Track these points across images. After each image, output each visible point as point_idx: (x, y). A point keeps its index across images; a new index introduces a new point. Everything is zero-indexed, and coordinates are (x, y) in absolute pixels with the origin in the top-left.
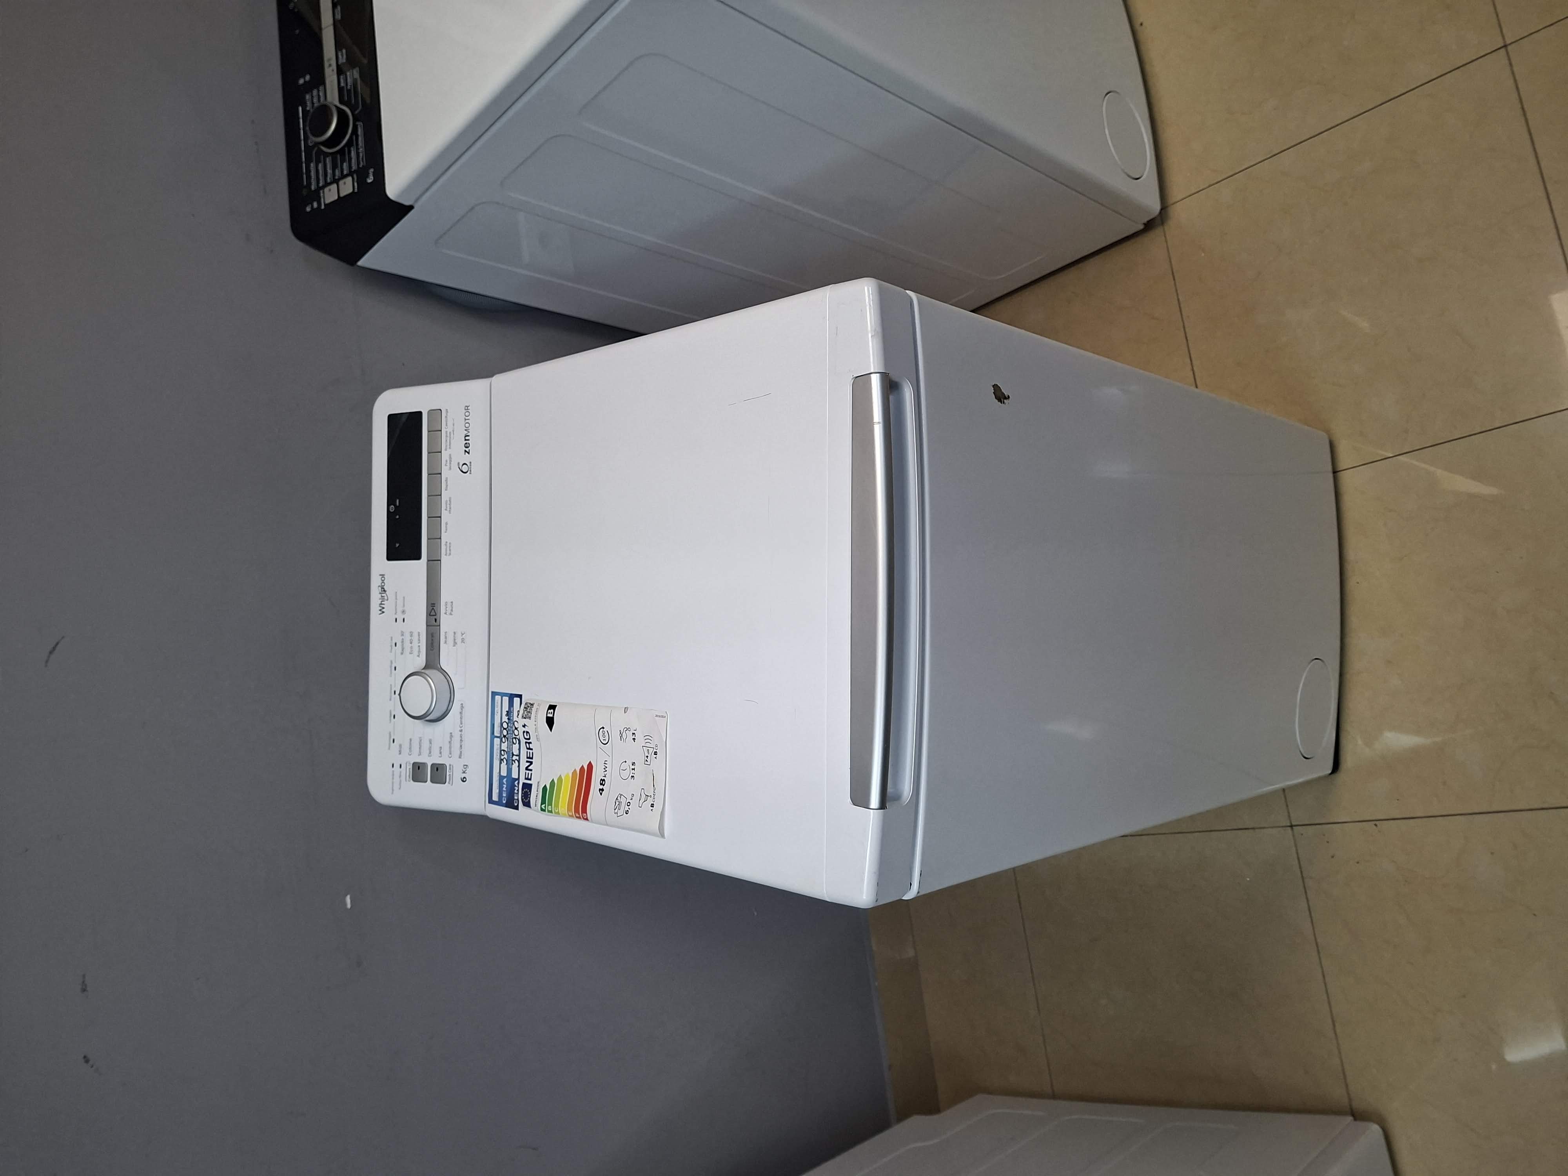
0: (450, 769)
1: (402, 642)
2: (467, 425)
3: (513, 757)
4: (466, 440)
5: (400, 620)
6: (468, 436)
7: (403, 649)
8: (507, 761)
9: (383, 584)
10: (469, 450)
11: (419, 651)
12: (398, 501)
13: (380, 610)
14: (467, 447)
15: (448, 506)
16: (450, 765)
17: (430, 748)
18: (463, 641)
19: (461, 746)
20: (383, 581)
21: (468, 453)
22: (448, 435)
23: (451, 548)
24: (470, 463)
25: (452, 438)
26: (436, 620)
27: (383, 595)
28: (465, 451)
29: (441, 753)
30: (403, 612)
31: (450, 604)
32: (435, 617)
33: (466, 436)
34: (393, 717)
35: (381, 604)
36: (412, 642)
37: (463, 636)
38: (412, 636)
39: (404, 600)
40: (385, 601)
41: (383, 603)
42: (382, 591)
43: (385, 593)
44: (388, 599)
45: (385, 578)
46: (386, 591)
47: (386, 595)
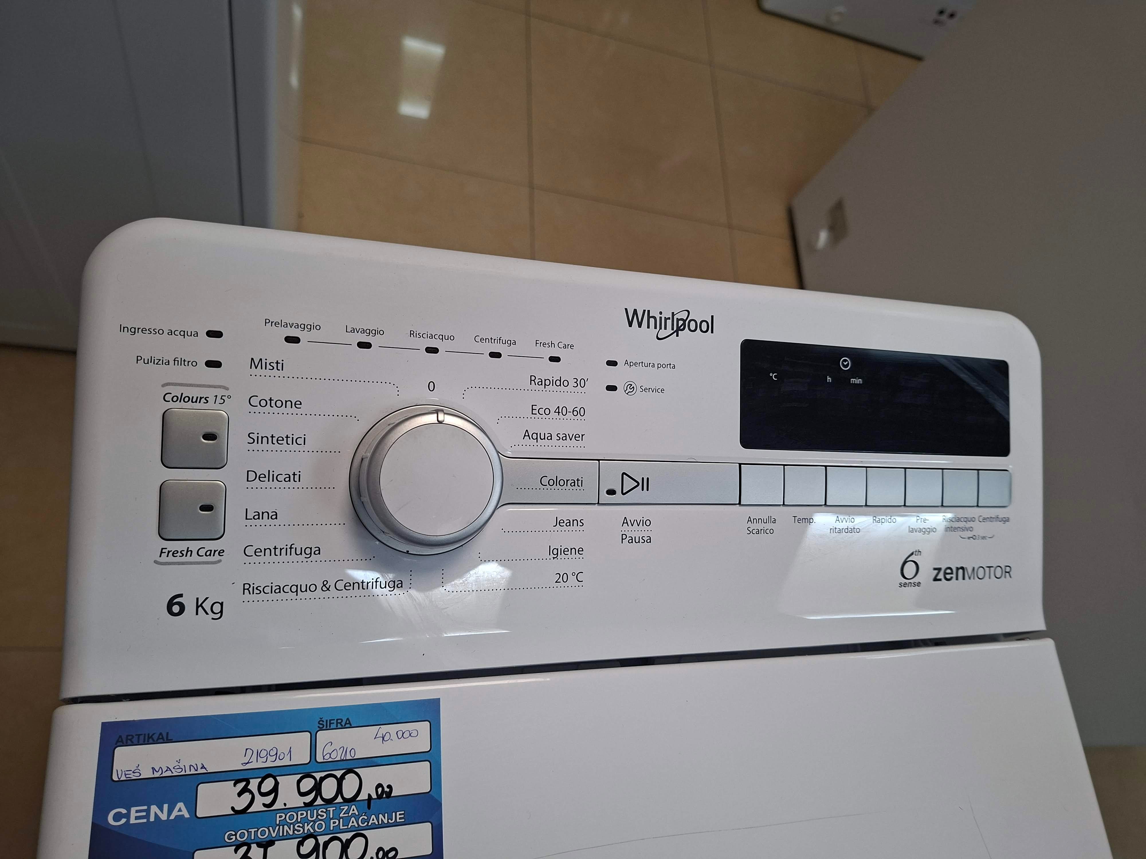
0: (210, 553)
1: (561, 382)
2: (982, 573)
3: (259, 845)
4: (958, 569)
5: (613, 376)
6: (963, 578)
7: (543, 383)
8: (244, 811)
9: (693, 326)
10: (940, 580)
11: (537, 437)
12: (859, 381)
13: (635, 312)
14: (945, 573)
15: (844, 525)
16: (221, 553)
17: (271, 477)
18: (562, 578)
19: (280, 589)
20: (698, 326)
21: (936, 579)
23: (762, 535)
24: (919, 584)
25: (963, 534)
26: (611, 492)
27: (669, 322)
29: (258, 516)
30: (630, 388)
31: (646, 534)
32: (618, 491)
33: (962, 568)
34: (365, 339)
35: (649, 317)
36: (561, 414)
37: (572, 579)
38: (575, 413)
39: (657, 391)
40: (656, 328)
41: (652, 320)
42: (678, 320)
43: (673, 329)
44: (658, 339)
45: (704, 328)
46: (677, 332)
47: (669, 331)
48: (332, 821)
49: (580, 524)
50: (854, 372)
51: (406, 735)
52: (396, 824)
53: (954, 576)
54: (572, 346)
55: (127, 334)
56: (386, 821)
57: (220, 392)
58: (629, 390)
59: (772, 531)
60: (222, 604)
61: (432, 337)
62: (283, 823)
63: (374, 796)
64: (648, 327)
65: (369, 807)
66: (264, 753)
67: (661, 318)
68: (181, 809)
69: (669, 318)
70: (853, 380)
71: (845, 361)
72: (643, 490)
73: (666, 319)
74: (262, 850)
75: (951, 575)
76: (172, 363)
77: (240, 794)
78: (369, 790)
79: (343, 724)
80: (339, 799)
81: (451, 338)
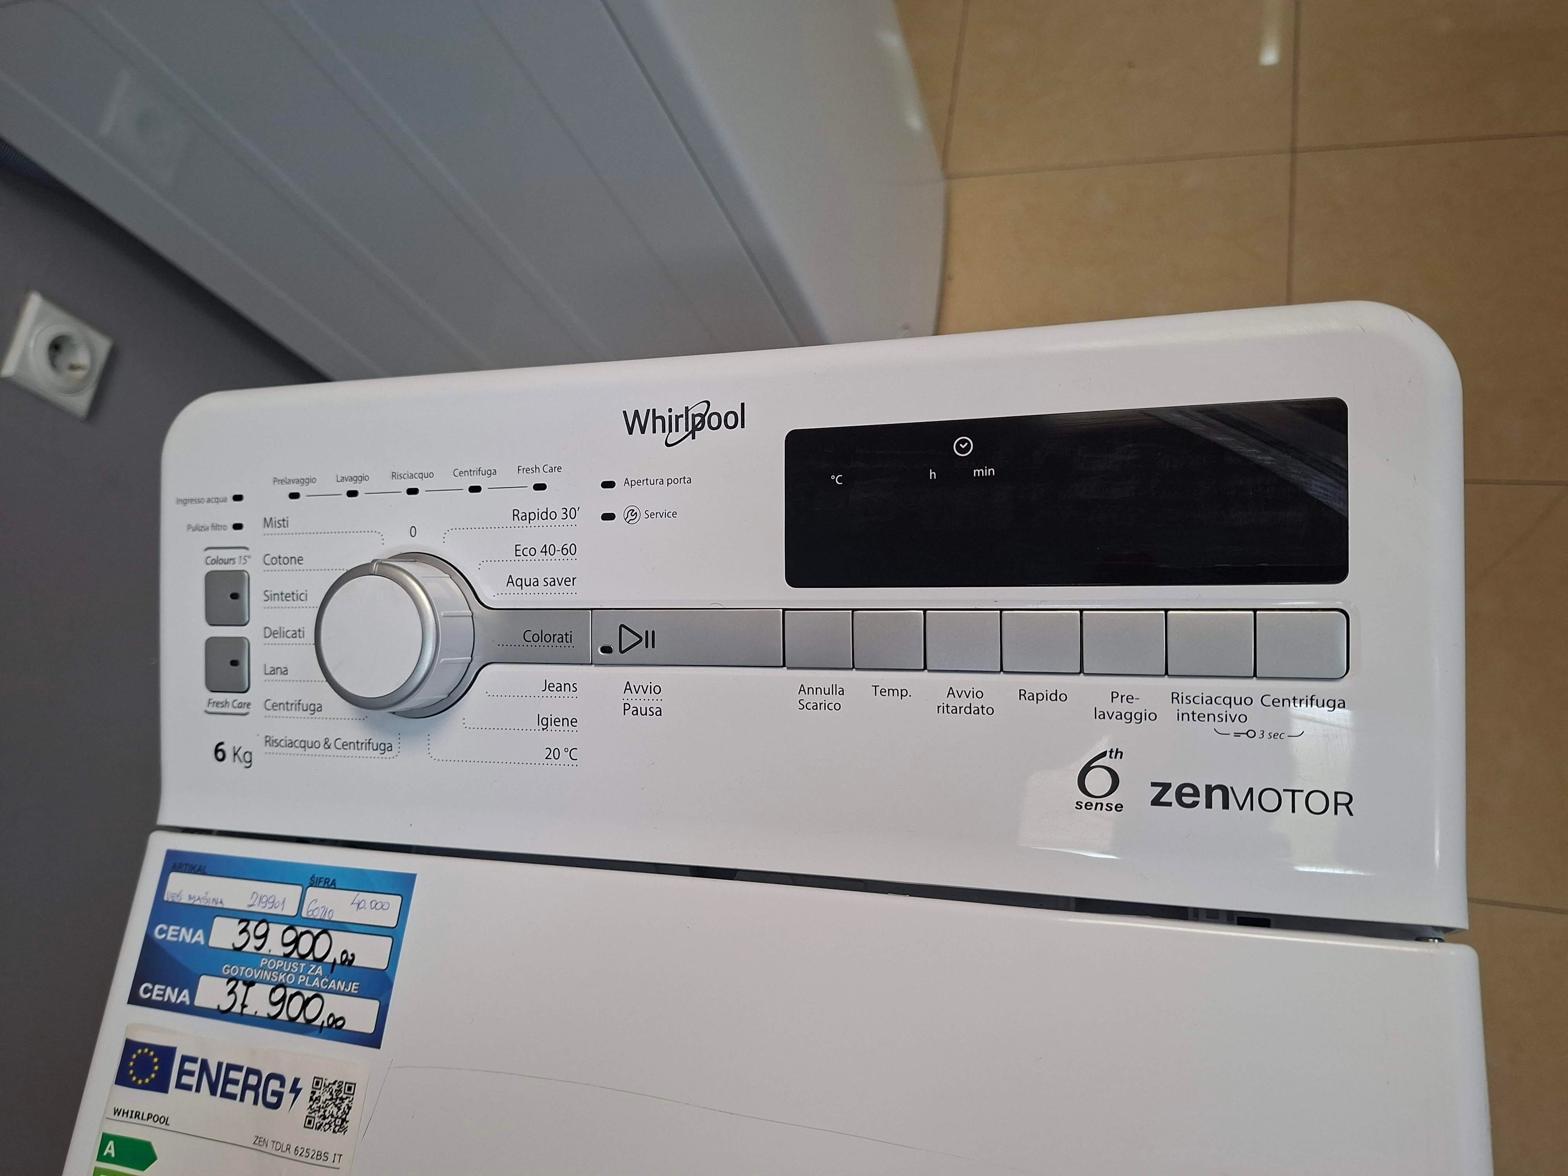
0: (240, 706)
1: (547, 515)
2: (1270, 800)
3: (245, 983)
4: (1209, 789)
5: (610, 501)
6: (1226, 806)
7: (527, 517)
8: (240, 949)
9: (714, 421)
10: (1169, 804)
11: (522, 583)
12: (990, 471)
13: (637, 414)
14: (1179, 795)
15: (964, 702)
16: (248, 706)
17: (282, 633)
18: (553, 753)
19: (292, 744)
20: (723, 421)
21: (1156, 802)
22: (1235, 710)
23: (821, 712)
24: (1119, 807)
25: (1223, 727)
27: (682, 421)
28: (1166, 787)
29: (274, 671)
30: (633, 514)
31: (655, 704)
32: (615, 648)
33: (1223, 788)
34: (355, 487)
35: (655, 418)
36: (548, 553)
37: (565, 756)
38: (565, 551)
39: (667, 515)
40: (664, 431)
41: (659, 422)
42: (694, 416)
43: (687, 430)
44: (668, 445)
45: (731, 422)
46: (693, 433)
47: (682, 432)
48: (301, 976)
49: (572, 689)
50: (977, 460)
51: (379, 906)
52: (349, 994)
53: (1202, 799)
54: (559, 468)
55: (181, 506)
56: (342, 989)
57: (242, 552)
58: (630, 517)
59: (838, 707)
60: (251, 753)
61: (412, 476)
62: (264, 968)
63: (338, 961)
64: (654, 432)
65: (332, 971)
66: (264, 900)
67: (670, 417)
68: (199, 937)
69: (682, 416)
70: (977, 472)
71: (963, 442)
72: (647, 646)
73: (677, 417)
74: (245, 988)
75: (1196, 799)
76: (210, 528)
77: (241, 933)
78: (335, 955)
79: (330, 883)
80: (310, 957)
81: (430, 475)
